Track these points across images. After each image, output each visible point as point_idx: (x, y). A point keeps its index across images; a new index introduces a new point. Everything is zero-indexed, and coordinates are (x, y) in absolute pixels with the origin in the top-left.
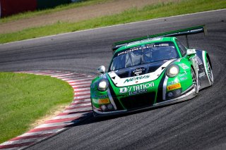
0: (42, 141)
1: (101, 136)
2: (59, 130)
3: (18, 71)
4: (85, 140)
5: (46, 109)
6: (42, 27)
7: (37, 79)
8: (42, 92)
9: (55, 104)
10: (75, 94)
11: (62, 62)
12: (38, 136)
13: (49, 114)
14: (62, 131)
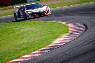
0: (57, 48)
1: (80, 46)
2: (64, 44)
3: (48, 20)
4: (74, 48)
5: (58, 35)
6: (57, 4)
7: (55, 24)
8: (57, 29)
9: (62, 34)
10: (70, 30)
11: (65, 17)
12: (55, 46)
13: (60, 37)
14: (65, 44)
